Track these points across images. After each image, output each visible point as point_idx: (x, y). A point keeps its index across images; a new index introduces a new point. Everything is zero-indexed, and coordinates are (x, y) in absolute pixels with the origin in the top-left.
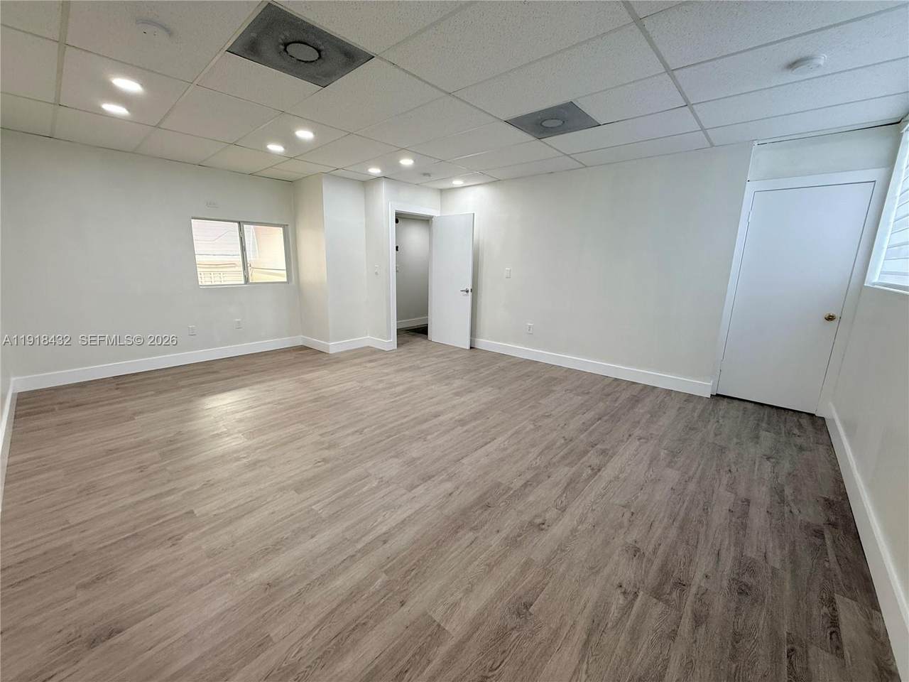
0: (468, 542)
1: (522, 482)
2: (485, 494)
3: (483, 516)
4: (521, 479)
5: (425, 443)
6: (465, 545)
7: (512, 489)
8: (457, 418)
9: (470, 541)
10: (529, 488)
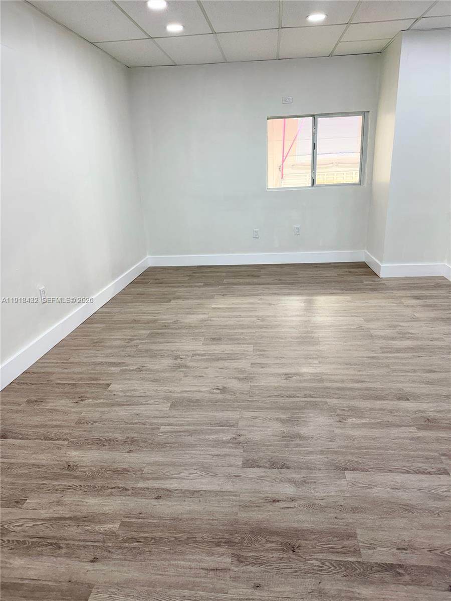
0: (213, 565)
1: (390, 560)
2: (312, 533)
3: (270, 555)
4: (394, 555)
5: (338, 424)
6: (205, 565)
7: (360, 556)
8: (431, 414)
9: (216, 566)
10: (387, 576)
